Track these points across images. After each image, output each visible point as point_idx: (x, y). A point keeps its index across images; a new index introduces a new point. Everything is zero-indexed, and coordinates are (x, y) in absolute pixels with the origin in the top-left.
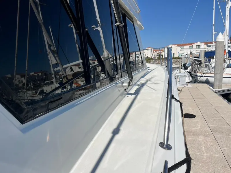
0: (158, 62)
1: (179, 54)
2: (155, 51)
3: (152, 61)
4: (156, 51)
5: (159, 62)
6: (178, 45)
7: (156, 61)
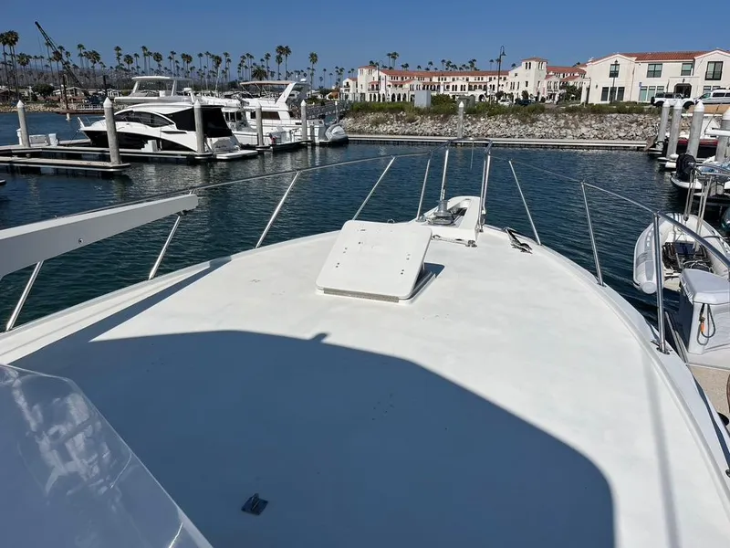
0: (563, 121)
1: (643, 89)
2: (551, 73)
3: (542, 116)
4: (557, 71)
5: (566, 123)
6: (641, 57)
7: (557, 117)
